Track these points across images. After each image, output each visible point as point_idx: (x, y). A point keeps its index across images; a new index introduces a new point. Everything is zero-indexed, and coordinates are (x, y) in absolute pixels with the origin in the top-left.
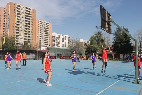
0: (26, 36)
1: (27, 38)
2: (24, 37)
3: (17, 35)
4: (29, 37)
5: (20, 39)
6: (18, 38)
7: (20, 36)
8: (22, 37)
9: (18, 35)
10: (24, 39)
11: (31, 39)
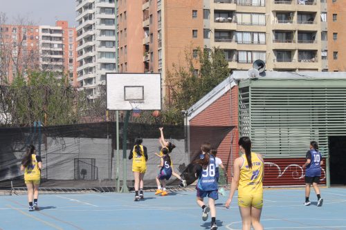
0: (284, 16)
1: (294, 25)
2: (273, 18)
3: (218, 12)
4: (311, 17)
5: (247, 37)
6: (230, 34)
7: (246, 18)
8: (262, 19)
9: (230, 13)
10: (272, 36)
11: (324, 34)
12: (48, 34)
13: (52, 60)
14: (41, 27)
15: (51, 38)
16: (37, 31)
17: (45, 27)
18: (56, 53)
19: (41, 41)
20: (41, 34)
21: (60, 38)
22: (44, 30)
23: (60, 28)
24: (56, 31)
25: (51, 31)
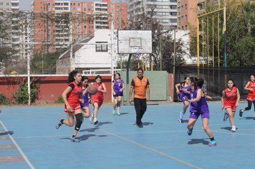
12: (99, 7)
13: (101, 23)
14: (95, 3)
15: (100, 9)
16: (92, 5)
17: (97, 3)
18: (104, 18)
19: (95, 11)
20: (95, 7)
21: (106, 10)
22: (96, 5)
23: (106, 3)
24: (104, 5)
25: (101, 5)
